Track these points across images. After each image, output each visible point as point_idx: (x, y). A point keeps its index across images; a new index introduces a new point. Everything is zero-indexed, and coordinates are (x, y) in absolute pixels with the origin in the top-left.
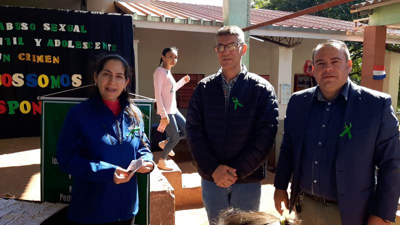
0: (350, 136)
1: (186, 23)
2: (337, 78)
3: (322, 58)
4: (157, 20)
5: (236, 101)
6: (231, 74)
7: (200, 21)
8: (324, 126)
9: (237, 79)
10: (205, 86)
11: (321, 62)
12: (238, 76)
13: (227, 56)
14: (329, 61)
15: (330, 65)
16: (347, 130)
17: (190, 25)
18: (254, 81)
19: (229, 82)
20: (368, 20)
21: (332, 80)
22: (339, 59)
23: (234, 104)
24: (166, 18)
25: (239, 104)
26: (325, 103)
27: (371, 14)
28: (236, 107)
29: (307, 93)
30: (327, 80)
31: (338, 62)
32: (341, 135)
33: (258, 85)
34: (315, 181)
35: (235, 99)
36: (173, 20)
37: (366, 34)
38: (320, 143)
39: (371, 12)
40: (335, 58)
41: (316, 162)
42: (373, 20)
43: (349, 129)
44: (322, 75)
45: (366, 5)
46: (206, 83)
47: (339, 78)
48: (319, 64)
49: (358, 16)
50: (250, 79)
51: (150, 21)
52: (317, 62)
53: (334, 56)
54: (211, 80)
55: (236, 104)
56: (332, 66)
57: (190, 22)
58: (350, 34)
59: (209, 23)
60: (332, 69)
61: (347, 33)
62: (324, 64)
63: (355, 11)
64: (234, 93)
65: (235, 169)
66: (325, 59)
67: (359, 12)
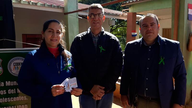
0: (164, 64)
1: (44, 6)
2: (154, 33)
3: (145, 23)
4: (27, 3)
5: (101, 48)
6: (97, 32)
7: (52, 5)
8: (149, 59)
9: (100, 35)
10: (81, 39)
11: (145, 25)
12: (101, 33)
13: (96, 21)
14: (149, 25)
15: (150, 26)
16: (162, 60)
17: (46, 7)
18: (109, 36)
19: (96, 36)
20: (128, 10)
21: (151, 34)
22: (154, 23)
23: (100, 49)
24: (32, 3)
25: (103, 49)
26: (148, 47)
27: (130, 7)
28: (101, 51)
29: (136, 42)
30: (149, 34)
31: (154, 25)
32: (160, 63)
33: (112, 38)
34: (147, 89)
35: (100, 47)
36: (36, 4)
37: (128, 17)
38: (148, 68)
39: (130, 6)
40: (152, 23)
41: (147, 79)
42: (131, 10)
43: (163, 60)
44: (146, 32)
45: (128, 3)
46: (81, 37)
47: (155, 33)
48: (144, 26)
49: (124, 8)
50: (106, 35)
51: (22, 4)
52: (143, 25)
53: (152, 22)
54: (84, 35)
55: (101, 49)
56: (151, 27)
57: (46, 6)
58: (121, 16)
59: (56, 7)
60: (151, 29)
61: (120, 16)
62: (146, 26)
63: (124, 5)
64: (99, 43)
65: (104, 87)
66: (147, 23)
67: (125, 6)
